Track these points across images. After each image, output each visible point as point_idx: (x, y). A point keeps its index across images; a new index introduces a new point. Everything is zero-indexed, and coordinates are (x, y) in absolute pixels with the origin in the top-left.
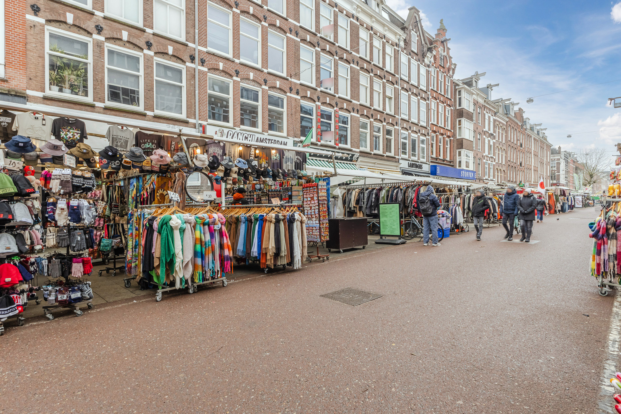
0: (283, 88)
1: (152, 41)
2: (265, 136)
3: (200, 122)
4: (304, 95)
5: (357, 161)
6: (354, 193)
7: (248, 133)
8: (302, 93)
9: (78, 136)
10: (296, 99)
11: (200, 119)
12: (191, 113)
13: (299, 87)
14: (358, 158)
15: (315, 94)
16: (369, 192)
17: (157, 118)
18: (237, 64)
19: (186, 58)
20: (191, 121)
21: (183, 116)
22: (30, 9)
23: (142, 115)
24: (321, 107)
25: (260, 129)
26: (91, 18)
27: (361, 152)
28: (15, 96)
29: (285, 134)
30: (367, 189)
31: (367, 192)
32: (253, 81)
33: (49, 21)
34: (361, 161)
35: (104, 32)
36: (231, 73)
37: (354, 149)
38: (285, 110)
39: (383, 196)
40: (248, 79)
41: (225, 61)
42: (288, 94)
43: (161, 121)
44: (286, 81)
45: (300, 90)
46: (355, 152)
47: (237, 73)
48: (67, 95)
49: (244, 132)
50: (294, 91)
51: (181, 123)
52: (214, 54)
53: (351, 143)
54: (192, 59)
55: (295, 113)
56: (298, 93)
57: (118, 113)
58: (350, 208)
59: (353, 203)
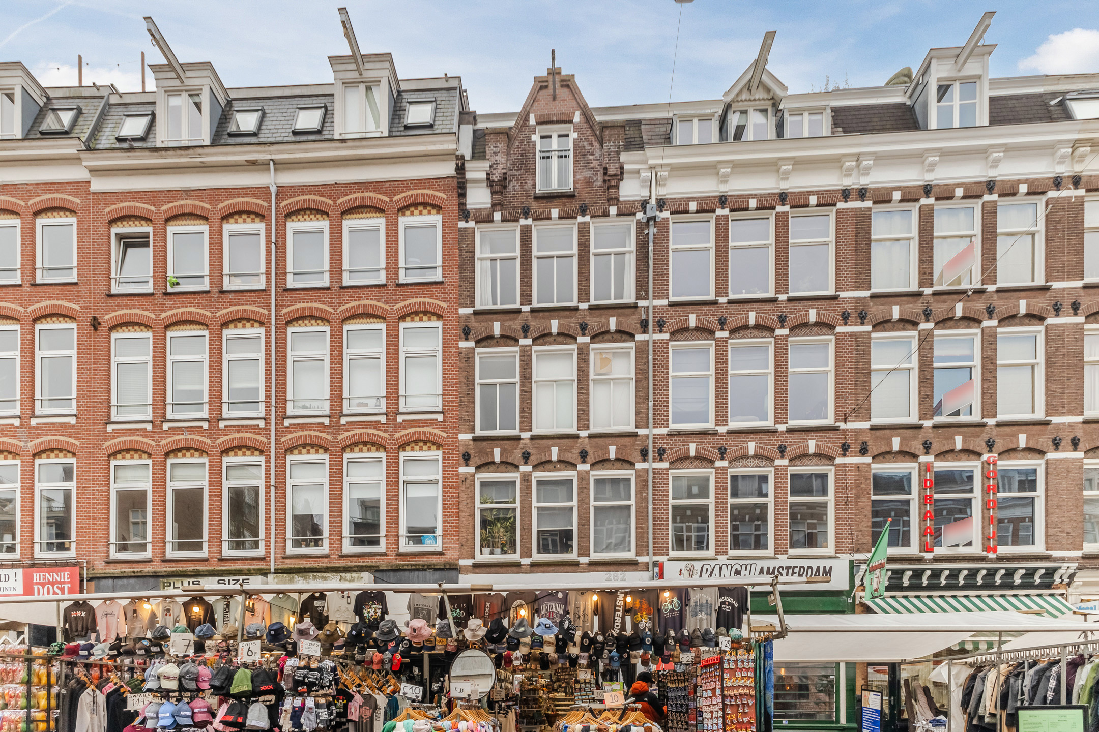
0: (826, 452)
1: (587, 449)
2: (783, 560)
3: (656, 558)
4: (884, 449)
5: (1069, 584)
6: (992, 675)
7: (741, 562)
8: (874, 449)
9: (379, 613)
10: (858, 467)
11: (655, 554)
12: (642, 549)
13: (866, 437)
14: (1072, 577)
15: (915, 437)
16: (1037, 672)
17: (595, 565)
18: (722, 435)
19: (635, 455)
20: (642, 559)
21: (631, 555)
22: (462, 460)
23: (573, 566)
24: (936, 464)
25: (770, 551)
26: (518, 445)
27: (1085, 557)
28: (450, 569)
29: (830, 550)
30: (1031, 666)
31: (1032, 671)
32: (756, 456)
33: (478, 468)
34: (1085, 584)
35: (532, 458)
36: (710, 456)
37: (1056, 553)
38: (830, 498)
39: (1083, 683)
40: (746, 457)
41: (698, 438)
42: (839, 460)
43: (600, 568)
44: (831, 434)
45: (870, 442)
46: (1063, 560)
47: (723, 452)
48: (498, 557)
49: (733, 562)
50: (855, 448)
51: (627, 567)
52: (679, 434)
53: (1047, 536)
54: (644, 455)
55: (857, 497)
56: (864, 451)
57: (545, 569)
58: (981, 718)
59: (989, 705)
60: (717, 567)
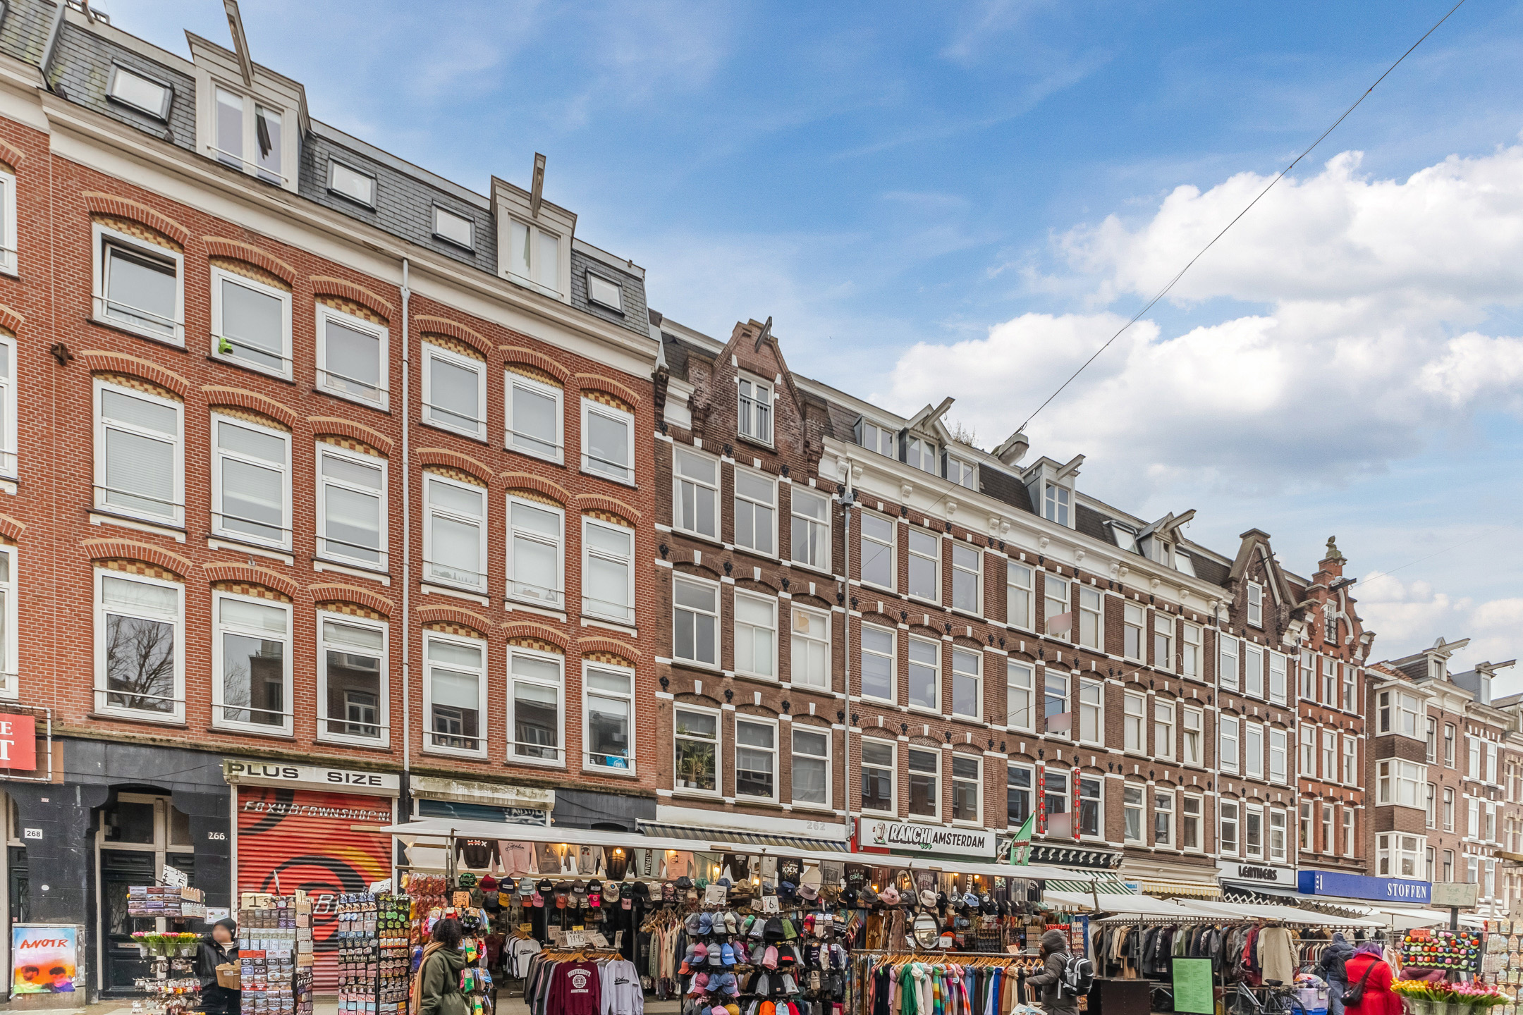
0: (978, 744)
1: (789, 701)
2: (948, 829)
3: (852, 814)
4: (1015, 750)
5: (1118, 866)
6: (1117, 933)
7: (921, 826)
8: (1009, 749)
9: (796, 871)
10: (999, 760)
11: (851, 809)
12: (839, 802)
13: (1005, 738)
14: (1120, 861)
15: (1034, 745)
16: (1148, 933)
17: (797, 813)
18: (904, 713)
19: (833, 716)
20: (840, 813)
21: (827, 806)
22: (659, 685)
23: (776, 811)
24: (1046, 768)
25: (939, 819)
26: (720, 682)
27: (1126, 849)
29: (979, 822)
30: (1145, 927)
31: (1145, 932)
32: (929, 738)
33: (677, 696)
34: (1127, 867)
35: (735, 698)
36: (894, 730)
37: (1111, 844)
38: (980, 781)
39: (1178, 941)
40: (922, 736)
41: (886, 712)
42: (986, 753)
43: (801, 816)
44: (982, 731)
45: (1007, 743)
46: (1114, 848)
47: (904, 729)
48: (693, 791)
49: (915, 825)
50: (997, 745)
51: (826, 818)
52: (870, 705)
53: (1106, 831)
54: (841, 717)
55: (999, 784)
56: (1003, 749)
57: (749, 810)
58: (1110, 961)
59: (1116, 952)
60: (903, 829)
